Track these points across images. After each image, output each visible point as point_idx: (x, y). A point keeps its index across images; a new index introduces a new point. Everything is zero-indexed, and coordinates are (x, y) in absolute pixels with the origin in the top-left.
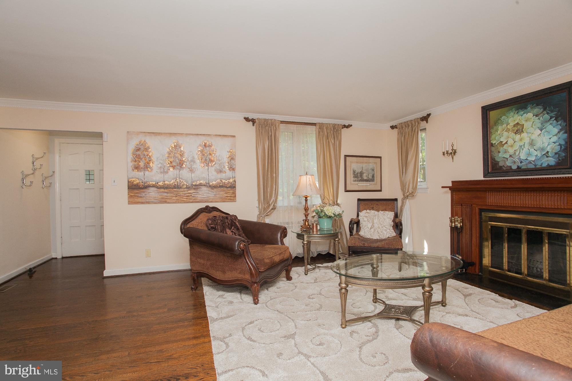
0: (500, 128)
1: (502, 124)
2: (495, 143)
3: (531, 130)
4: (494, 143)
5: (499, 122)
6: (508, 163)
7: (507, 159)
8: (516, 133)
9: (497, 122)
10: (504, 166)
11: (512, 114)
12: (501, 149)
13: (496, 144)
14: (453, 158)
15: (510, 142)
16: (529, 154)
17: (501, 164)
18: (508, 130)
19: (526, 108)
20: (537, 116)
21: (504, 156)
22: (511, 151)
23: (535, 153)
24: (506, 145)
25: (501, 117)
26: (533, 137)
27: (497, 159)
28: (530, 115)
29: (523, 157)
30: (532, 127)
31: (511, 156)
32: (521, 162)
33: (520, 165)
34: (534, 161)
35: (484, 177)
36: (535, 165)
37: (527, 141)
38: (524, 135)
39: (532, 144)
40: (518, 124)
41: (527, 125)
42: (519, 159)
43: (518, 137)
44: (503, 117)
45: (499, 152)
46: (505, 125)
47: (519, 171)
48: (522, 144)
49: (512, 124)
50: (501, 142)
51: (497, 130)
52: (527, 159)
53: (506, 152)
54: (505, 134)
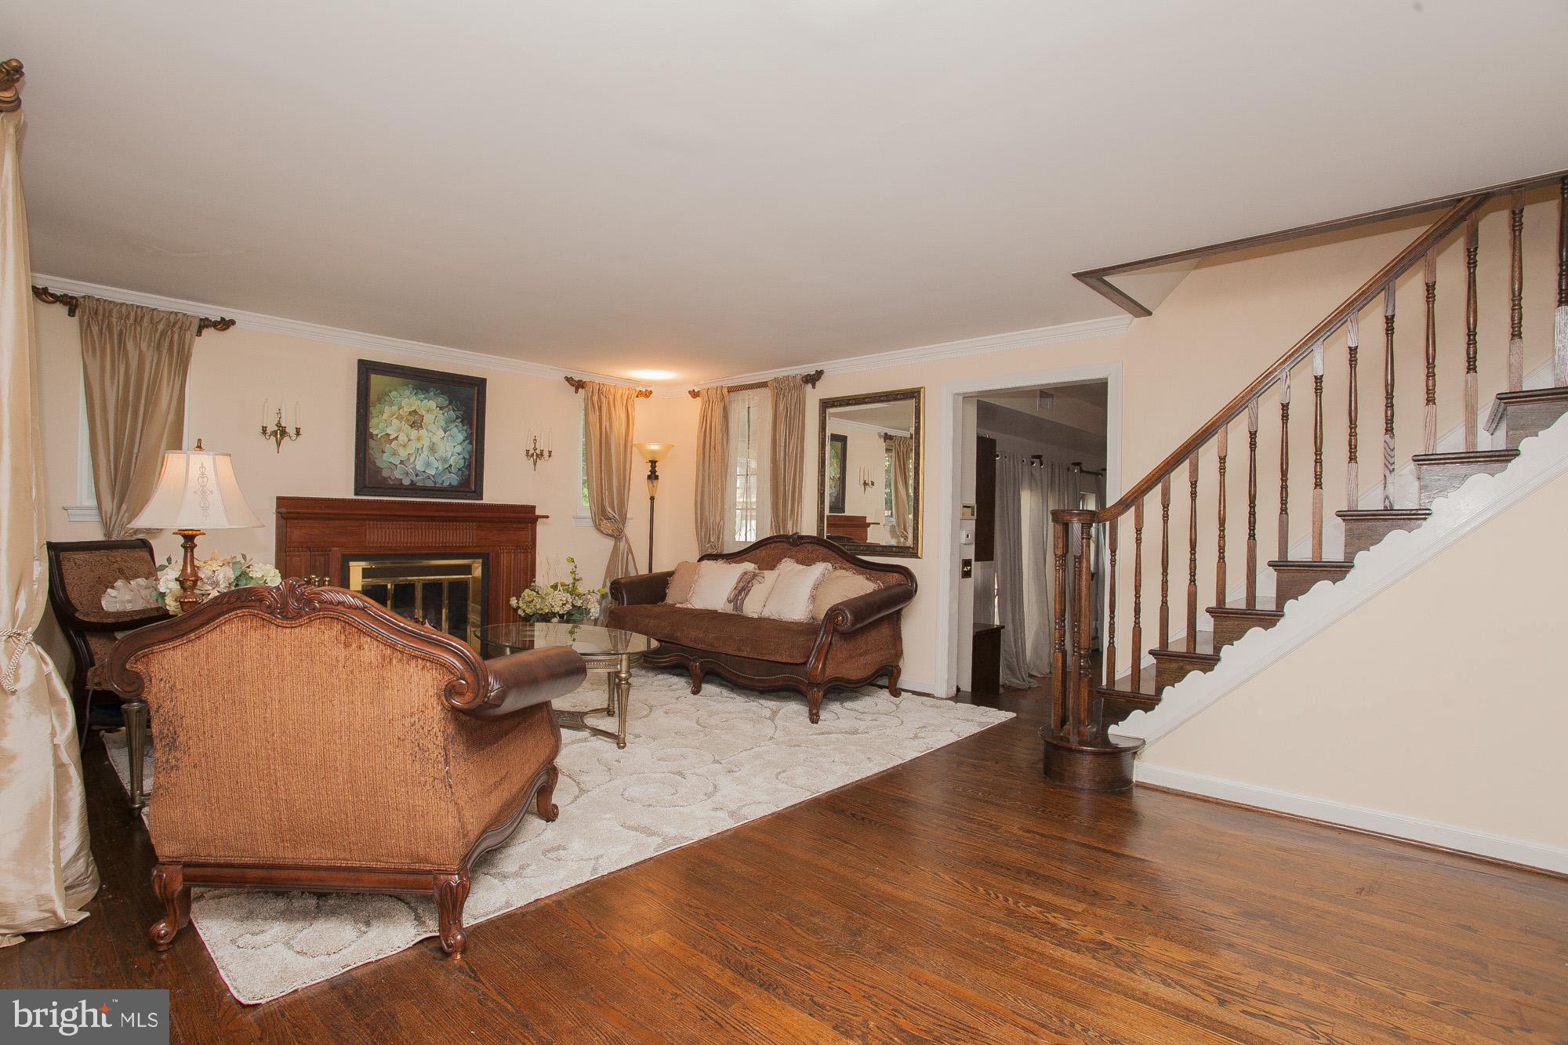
0: (387, 409)
1: (392, 404)
2: (377, 435)
3: (432, 427)
4: (374, 433)
5: (387, 398)
6: (398, 474)
7: (396, 466)
8: (411, 426)
9: (383, 397)
10: (390, 477)
11: (407, 392)
12: (387, 448)
13: (379, 436)
14: (279, 444)
15: (403, 438)
16: (428, 465)
17: (385, 473)
18: (399, 418)
19: (428, 392)
20: (441, 408)
21: (391, 460)
22: (403, 454)
23: (436, 464)
24: (395, 442)
25: (390, 391)
26: (435, 439)
27: (379, 464)
28: (432, 404)
29: (420, 467)
30: (434, 423)
31: (402, 462)
32: (417, 475)
33: (414, 479)
34: (433, 476)
35: (356, 494)
36: (435, 483)
37: (426, 443)
38: (423, 432)
39: (433, 449)
40: (415, 412)
41: (428, 418)
42: (414, 469)
43: (414, 433)
44: (394, 393)
45: (383, 452)
46: (395, 408)
47: (413, 489)
48: (420, 446)
49: (407, 409)
50: (388, 435)
51: (382, 413)
52: (424, 471)
53: (394, 454)
54: (395, 421)
